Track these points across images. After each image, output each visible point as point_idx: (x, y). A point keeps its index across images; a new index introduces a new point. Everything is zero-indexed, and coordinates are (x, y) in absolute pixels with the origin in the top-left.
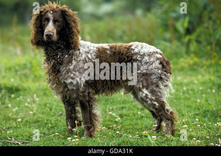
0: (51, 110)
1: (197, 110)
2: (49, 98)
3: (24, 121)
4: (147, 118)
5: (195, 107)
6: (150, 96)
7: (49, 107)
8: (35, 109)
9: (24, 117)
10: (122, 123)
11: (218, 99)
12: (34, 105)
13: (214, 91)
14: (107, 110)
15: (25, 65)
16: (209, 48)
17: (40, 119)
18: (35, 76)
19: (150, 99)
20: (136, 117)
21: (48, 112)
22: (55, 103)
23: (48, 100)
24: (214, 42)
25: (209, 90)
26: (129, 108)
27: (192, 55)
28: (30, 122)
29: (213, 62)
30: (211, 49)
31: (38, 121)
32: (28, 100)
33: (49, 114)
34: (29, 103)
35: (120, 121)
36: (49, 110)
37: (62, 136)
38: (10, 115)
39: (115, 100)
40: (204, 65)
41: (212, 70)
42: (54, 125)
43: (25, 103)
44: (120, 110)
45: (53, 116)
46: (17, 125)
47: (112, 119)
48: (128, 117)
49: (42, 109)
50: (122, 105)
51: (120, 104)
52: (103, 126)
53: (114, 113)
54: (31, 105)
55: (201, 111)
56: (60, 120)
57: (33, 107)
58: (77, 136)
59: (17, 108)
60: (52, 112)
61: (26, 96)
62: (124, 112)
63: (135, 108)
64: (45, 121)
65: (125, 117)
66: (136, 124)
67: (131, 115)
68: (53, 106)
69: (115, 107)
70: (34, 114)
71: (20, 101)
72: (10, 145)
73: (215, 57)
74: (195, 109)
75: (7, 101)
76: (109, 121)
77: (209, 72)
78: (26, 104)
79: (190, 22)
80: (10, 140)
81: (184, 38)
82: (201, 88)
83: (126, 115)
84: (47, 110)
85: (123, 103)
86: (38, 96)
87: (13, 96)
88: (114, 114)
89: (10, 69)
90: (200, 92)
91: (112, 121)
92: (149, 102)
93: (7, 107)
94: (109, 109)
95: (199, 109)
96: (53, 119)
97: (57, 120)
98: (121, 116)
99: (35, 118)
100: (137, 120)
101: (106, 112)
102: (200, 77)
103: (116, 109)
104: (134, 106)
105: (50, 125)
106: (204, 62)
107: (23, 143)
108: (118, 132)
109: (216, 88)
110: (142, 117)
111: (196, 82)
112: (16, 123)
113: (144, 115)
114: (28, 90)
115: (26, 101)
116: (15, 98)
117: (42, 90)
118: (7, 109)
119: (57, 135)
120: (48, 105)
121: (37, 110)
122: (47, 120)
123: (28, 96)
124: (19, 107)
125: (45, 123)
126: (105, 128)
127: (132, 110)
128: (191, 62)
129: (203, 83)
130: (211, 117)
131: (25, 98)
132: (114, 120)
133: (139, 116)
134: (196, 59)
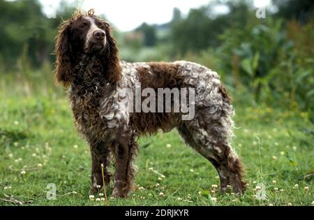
0: (67, 163)
1: (272, 170)
2: (67, 149)
3: (29, 176)
4: (202, 177)
5: (270, 166)
6: (210, 138)
7: (65, 159)
8: (46, 161)
9: (29, 171)
10: (167, 183)
11: (301, 158)
12: (44, 156)
13: (295, 148)
14: (147, 166)
15: (36, 107)
16: (286, 94)
17: (52, 174)
18: (49, 123)
19: (210, 143)
20: (187, 176)
21: (64, 166)
22: (74, 155)
23: (65, 151)
24: (294, 88)
25: (288, 147)
26: (177, 164)
27: (264, 105)
28: (37, 178)
29: (292, 114)
30: (290, 97)
31: (49, 177)
32: (37, 149)
33: (65, 169)
34: (37, 154)
35: (165, 181)
36: (65, 162)
37: (81, 196)
38: (10, 167)
39: (158, 154)
40: (280, 117)
41: (290, 124)
42: (71, 182)
43: (32, 153)
44: (164, 166)
45: (70, 171)
46: (19, 180)
47: (153, 178)
48: (176, 176)
49: (55, 161)
50: (168, 161)
51: (165, 159)
52: (140, 186)
53: (156, 169)
54: (41, 156)
55: (278, 171)
56: (80, 177)
57: (43, 159)
58: (103, 194)
59: (20, 159)
60: (69, 166)
61: (34, 145)
62: (171, 169)
63: (186, 164)
64: (59, 177)
65: (171, 176)
66: (187, 185)
67: (181, 173)
68: (70, 158)
69: (157, 163)
70: (44, 168)
71: (26, 152)
72: (7, 205)
73: (294, 107)
74: (269, 169)
75: (8, 150)
76: (148, 179)
77: (287, 127)
78: (34, 155)
79: (261, 63)
80: (7, 198)
81: (253, 81)
82: (277, 144)
83: (173, 174)
84: (63, 164)
85: (169, 158)
86: (50, 145)
87: (16, 144)
88: (156, 172)
89: (15, 112)
90: (275, 150)
91: (153, 180)
92: (209, 147)
93: (7, 158)
94: (149, 164)
95: (275, 170)
96: (70, 175)
97: (76, 176)
98: (166, 174)
99: (45, 172)
100: (188, 180)
101: (145, 169)
102: (275, 130)
103: (159, 165)
104: (184, 162)
105: (65, 182)
106: (280, 114)
107: (26, 203)
108: (161, 193)
109: (298, 144)
110: (196, 177)
111: (270, 137)
112: (18, 178)
113: (198, 173)
114: (37, 137)
115: (34, 151)
116: (19, 147)
117: (56, 138)
118: (7, 161)
119: (75, 195)
120: (64, 156)
121: (48, 163)
122: (62, 176)
123: (37, 145)
124: (24, 158)
125: (59, 180)
126: (142, 188)
127: (181, 166)
128: (262, 112)
129: (280, 139)
130: (292, 180)
131: (33, 147)
132: (155, 179)
133: (192, 176)
134: (269, 110)
